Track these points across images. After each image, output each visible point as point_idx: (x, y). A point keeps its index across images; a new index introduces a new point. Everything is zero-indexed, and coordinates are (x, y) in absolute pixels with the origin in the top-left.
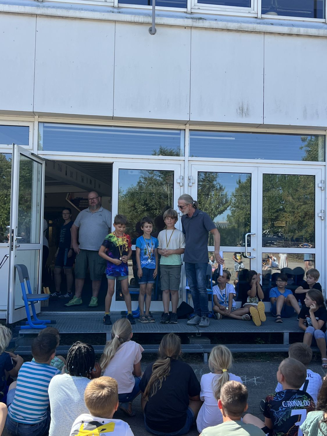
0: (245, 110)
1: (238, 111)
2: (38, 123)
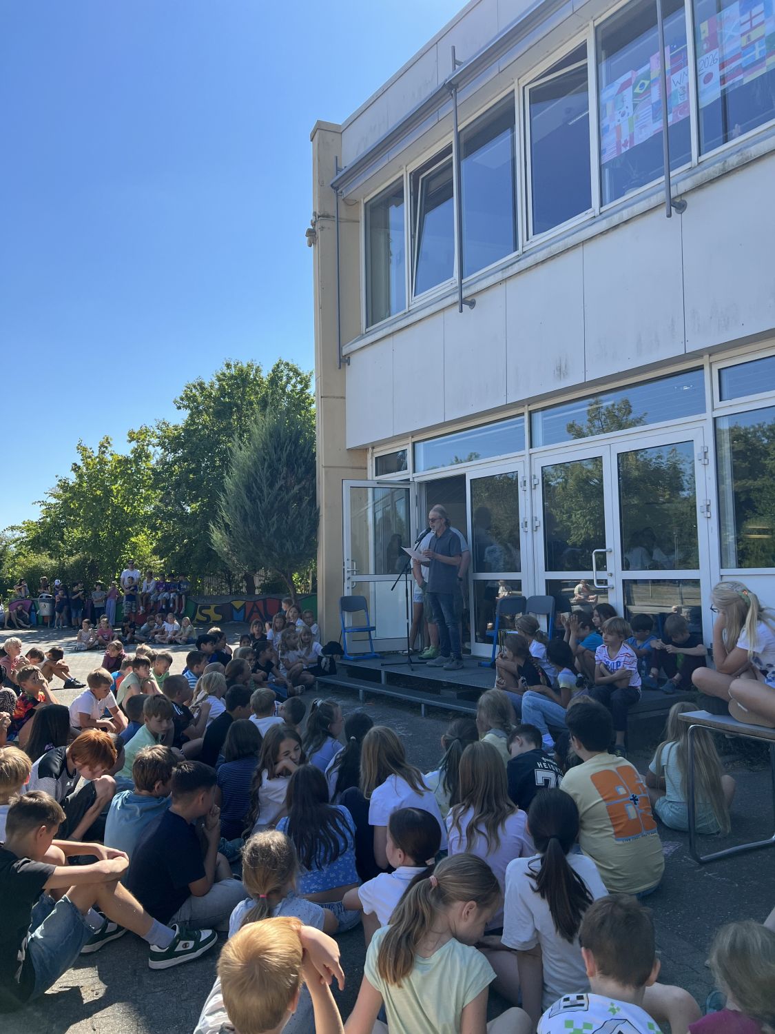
0: (564, 369)
1: (556, 373)
2: (414, 444)
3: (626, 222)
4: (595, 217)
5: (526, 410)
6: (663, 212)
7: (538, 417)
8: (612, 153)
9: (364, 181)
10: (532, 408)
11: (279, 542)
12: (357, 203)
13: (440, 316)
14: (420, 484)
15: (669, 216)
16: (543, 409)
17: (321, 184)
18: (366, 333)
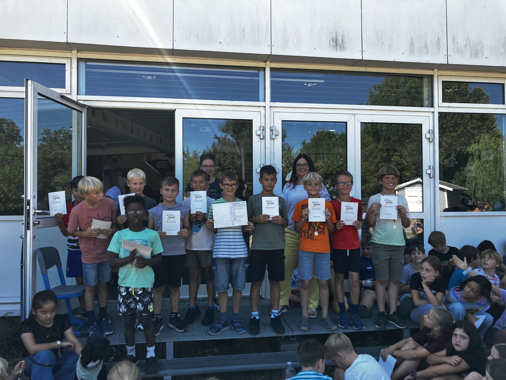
0: (340, 42)
1: (332, 43)
2: (79, 60)
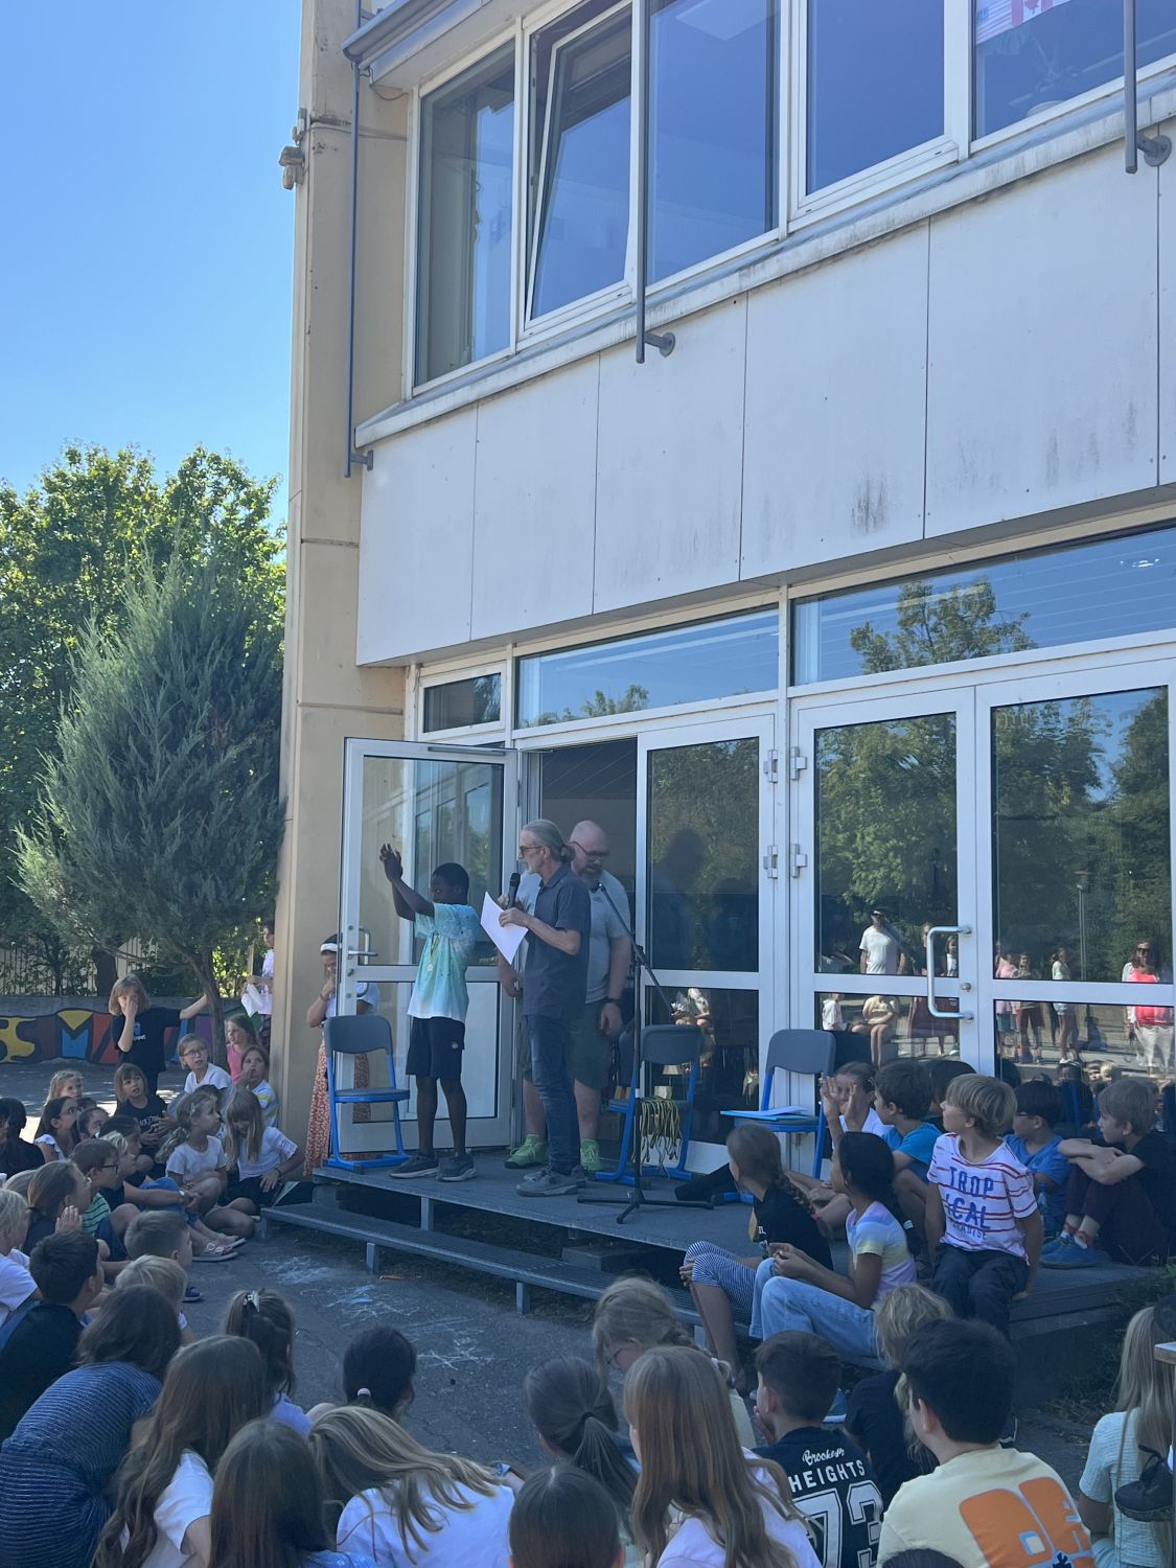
0: (875, 506)
1: (857, 514)
2: (517, 661)
3: (1031, 178)
4: (957, 162)
5: (782, 597)
6: (1119, 159)
7: (810, 614)
8: (1001, 20)
9: (421, 46)
10: (797, 592)
11: (184, 878)
12: (404, 95)
13: (589, 370)
14: (529, 755)
15: (1132, 169)
16: (823, 597)
17: (321, 45)
18: (414, 397)
